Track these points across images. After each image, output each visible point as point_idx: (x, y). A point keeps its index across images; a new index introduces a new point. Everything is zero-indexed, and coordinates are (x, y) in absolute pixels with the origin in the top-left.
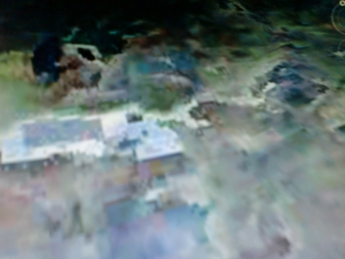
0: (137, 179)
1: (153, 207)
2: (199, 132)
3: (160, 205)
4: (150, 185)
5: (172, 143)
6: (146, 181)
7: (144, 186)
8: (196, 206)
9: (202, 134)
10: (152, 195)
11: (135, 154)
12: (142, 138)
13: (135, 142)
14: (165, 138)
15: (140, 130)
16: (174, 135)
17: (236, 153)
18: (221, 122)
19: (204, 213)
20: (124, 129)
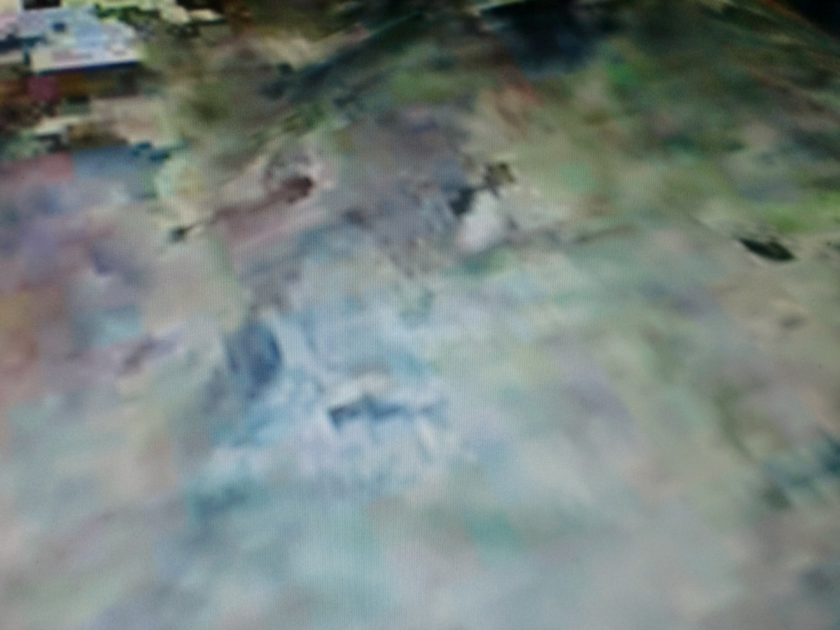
0: (24, 101)
1: (49, 143)
2: (189, 30)
3: (65, 140)
4: (51, 112)
5: (119, 46)
6: (43, 103)
7: (36, 111)
8: (146, 146)
9: (196, 34)
10: (50, 126)
11: (27, 60)
12: (51, 35)
13: (32, 42)
14: (105, 37)
15: (49, 22)
16: (129, 32)
17: (266, 68)
18: (247, 14)
19: (162, 157)
20: (13, 20)
